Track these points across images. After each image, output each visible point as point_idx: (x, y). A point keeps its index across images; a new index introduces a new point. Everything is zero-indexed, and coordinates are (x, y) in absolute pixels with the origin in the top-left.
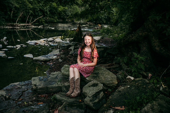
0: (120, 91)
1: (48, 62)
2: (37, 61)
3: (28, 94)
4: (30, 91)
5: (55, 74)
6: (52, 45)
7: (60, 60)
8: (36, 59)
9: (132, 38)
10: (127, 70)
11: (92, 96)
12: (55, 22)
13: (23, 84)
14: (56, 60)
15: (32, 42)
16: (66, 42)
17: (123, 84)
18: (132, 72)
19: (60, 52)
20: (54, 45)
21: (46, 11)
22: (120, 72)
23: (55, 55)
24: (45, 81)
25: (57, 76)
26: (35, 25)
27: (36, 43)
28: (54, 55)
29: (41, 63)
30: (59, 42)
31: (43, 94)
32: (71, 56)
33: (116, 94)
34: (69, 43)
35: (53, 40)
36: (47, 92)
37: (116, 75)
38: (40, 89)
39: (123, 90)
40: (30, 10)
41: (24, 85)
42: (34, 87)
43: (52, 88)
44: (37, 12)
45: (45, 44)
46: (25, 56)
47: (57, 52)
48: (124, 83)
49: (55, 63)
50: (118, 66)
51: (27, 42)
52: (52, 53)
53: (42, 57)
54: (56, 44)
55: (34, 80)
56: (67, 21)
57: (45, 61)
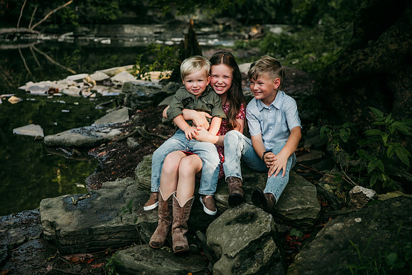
0: (329, 237)
1: (92, 148)
2: (56, 146)
3: (27, 254)
4: (35, 243)
5: (115, 187)
6: (105, 94)
7: (132, 142)
8: (52, 142)
9: (365, 60)
10: (351, 166)
11: (237, 254)
12: (111, 22)
13: (12, 223)
14: (120, 141)
15: (38, 88)
16: (150, 84)
17: (339, 212)
18: (370, 171)
19: (130, 117)
20: (111, 94)
22: (329, 175)
23: (113, 127)
24: (83, 211)
25: (124, 191)
26: (47, 33)
27: (53, 90)
28: (111, 126)
29: (69, 154)
30: (127, 85)
31: (79, 253)
32: (166, 127)
33: (315, 245)
34: (160, 86)
35: (106, 80)
36: (91, 245)
37: (317, 185)
38: (69, 235)
39: (341, 231)
41: (15, 226)
42: (48, 232)
43: (109, 231)
45: (81, 93)
46: (18, 131)
47: (123, 114)
48: (344, 210)
49: (115, 153)
50: (320, 154)
51: (22, 88)
52: (104, 121)
53: (74, 135)
54: (117, 92)
55: (48, 207)
56: (151, 17)
57: (84, 147)
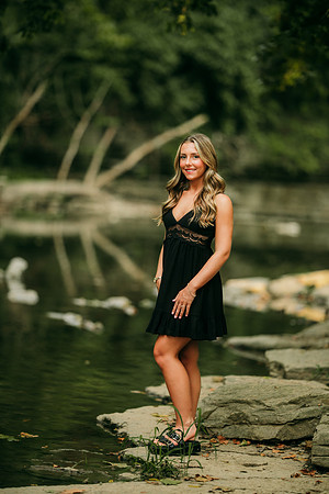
21: (239, 78)
40: (102, 62)
44: (161, 80)
